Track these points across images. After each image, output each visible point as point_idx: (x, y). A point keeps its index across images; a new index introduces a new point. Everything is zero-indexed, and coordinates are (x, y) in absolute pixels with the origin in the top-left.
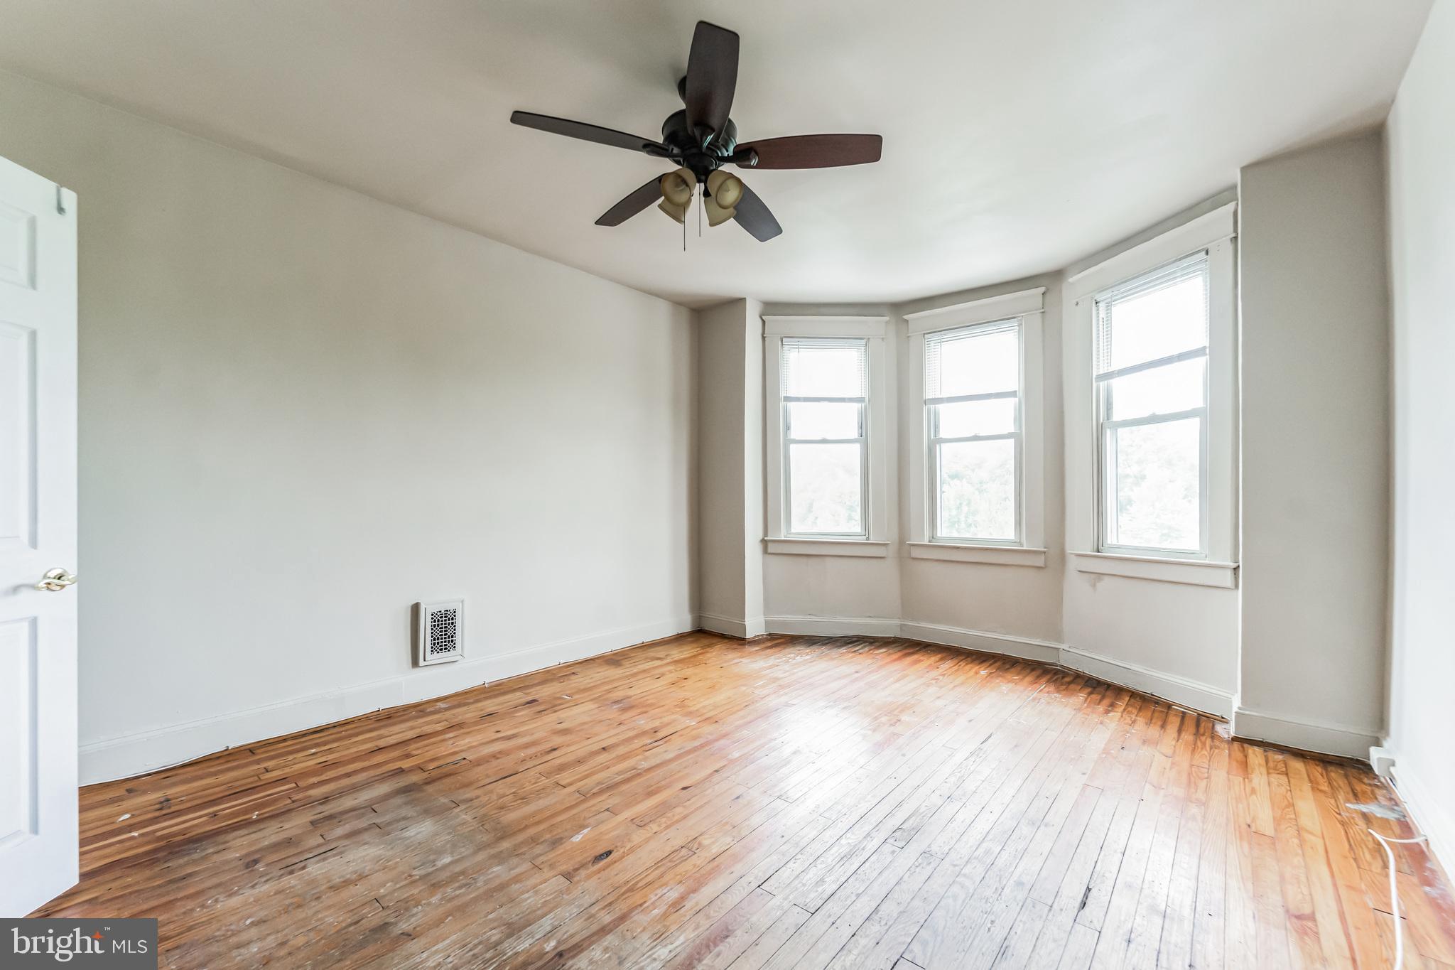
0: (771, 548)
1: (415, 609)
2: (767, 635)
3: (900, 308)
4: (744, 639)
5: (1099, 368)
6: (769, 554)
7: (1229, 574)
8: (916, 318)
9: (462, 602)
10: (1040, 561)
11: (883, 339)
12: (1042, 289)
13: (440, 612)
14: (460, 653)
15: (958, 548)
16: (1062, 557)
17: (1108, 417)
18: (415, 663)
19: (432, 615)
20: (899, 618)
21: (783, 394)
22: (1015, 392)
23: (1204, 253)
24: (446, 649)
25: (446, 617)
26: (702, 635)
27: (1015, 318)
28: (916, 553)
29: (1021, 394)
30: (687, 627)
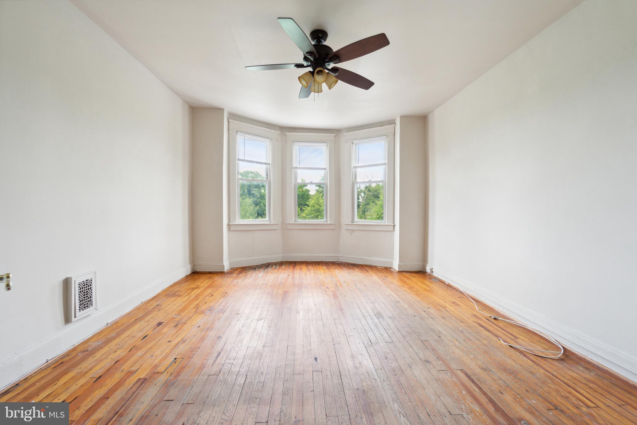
0: (232, 228)
1: (67, 283)
2: (230, 269)
3: (284, 129)
4: (223, 272)
5: (353, 164)
6: (231, 231)
7: (392, 227)
8: (290, 135)
9: (95, 273)
10: (333, 227)
11: (277, 140)
12: (335, 135)
13: (83, 282)
14: (95, 308)
15: (306, 224)
16: (340, 226)
17: (355, 180)
18: (67, 320)
19: (79, 284)
20: (282, 254)
21: (237, 158)
22: (326, 168)
23: (386, 136)
24: (87, 306)
25: (87, 285)
26: (195, 274)
27: (326, 142)
28: (289, 227)
29: (328, 169)
30: (189, 272)
